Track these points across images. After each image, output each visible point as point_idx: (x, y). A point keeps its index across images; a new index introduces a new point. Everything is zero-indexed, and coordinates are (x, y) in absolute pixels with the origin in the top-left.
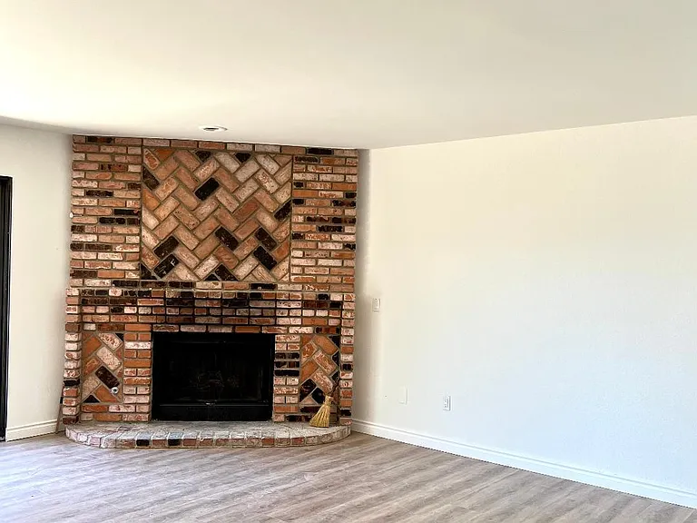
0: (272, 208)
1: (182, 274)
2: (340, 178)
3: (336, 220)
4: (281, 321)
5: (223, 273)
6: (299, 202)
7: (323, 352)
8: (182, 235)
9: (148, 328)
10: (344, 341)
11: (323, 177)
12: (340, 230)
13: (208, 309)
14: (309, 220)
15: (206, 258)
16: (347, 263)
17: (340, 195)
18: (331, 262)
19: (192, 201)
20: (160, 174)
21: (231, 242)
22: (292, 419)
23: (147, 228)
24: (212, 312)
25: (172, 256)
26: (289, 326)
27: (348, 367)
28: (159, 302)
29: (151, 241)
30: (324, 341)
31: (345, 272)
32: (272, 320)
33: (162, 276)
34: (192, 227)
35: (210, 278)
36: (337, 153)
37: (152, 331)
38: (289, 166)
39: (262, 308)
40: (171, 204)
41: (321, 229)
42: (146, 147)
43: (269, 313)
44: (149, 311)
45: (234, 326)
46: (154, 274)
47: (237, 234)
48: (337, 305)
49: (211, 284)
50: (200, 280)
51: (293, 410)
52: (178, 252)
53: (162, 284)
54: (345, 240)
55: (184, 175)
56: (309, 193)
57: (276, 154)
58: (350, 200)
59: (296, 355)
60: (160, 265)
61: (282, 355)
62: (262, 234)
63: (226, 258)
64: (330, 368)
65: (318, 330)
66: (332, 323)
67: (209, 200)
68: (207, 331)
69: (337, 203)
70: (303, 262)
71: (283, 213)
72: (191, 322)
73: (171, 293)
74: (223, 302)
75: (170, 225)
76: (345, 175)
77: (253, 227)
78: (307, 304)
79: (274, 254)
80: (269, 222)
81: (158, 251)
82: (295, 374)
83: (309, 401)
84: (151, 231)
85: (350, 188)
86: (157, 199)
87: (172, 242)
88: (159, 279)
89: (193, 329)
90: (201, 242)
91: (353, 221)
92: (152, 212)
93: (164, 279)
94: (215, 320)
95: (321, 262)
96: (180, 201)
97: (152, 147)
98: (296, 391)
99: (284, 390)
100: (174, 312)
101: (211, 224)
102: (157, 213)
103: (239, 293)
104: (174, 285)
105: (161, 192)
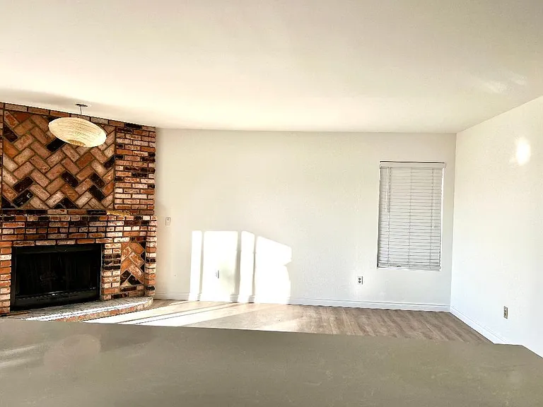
0: (103, 160)
1: (36, 203)
2: (146, 144)
3: (143, 169)
4: (109, 235)
5: (67, 203)
6: (121, 157)
7: (135, 253)
8: (36, 176)
9: (9, 245)
10: (148, 245)
11: (135, 143)
12: (145, 176)
13: (59, 228)
14: (126, 169)
15: (55, 193)
16: (150, 197)
17: (146, 154)
18: (140, 196)
19: (44, 152)
20: (19, 131)
21: (74, 182)
22: (116, 297)
23: (7, 170)
24: (62, 230)
25: (28, 191)
26: (114, 238)
27: (153, 260)
28: (21, 225)
29: (10, 180)
30: (136, 246)
31: (149, 202)
32: (103, 234)
33: (19, 205)
34: (44, 171)
35: (57, 207)
36: (143, 128)
37: (12, 247)
38: (113, 134)
39: (97, 227)
40: (27, 153)
41: (134, 176)
42: (7, 110)
43: (100, 229)
44: (12, 231)
45: (77, 240)
46: (12, 204)
47: (77, 176)
48: (146, 223)
49: (58, 211)
50: (50, 208)
51: (117, 291)
52: (33, 188)
53: (21, 212)
54: (149, 182)
55: (37, 132)
56: (126, 152)
57: (105, 125)
58: (152, 158)
59: (118, 256)
60: (18, 198)
61: (110, 256)
62: (95, 177)
63: (70, 193)
64: (139, 262)
65: (132, 239)
66: (142, 234)
67: (58, 152)
68: (57, 245)
69: (144, 159)
70: (123, 196)
71: (109, 164)
72: (45, 238)
73: (31, 219)
74: (71, 223)
75: (27, 168)
76: (149, 142)
77: (88, 172)
78: (127, 223)
79: (104, 190)
80: (100, 169)
81: (17, 187)
82: (118, 268)
83: (126, 284)
84: (12, 173)
85: (152, 150)
86: (17, 150)
87: (27, 181)
88: (17, 208)
89: (46, 243)
90: (51, 182)
91: (153, 171)
92: (12, 159)
93: (21, 208)
94: (63, 236)
95: (134, 196)
96: (35, 152)
97: (11, 111)
98: (119, 279)
99: (111, 280)
100: (32, 231)
101: (59, 169)
102: (16, 159)
103: (83, 218)
104: (31, 212)
105: (18, 144)
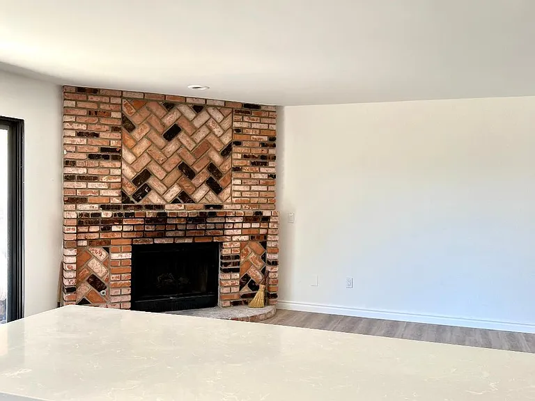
0: (220, 148)
1: (154, 199)
2: (265, 126)
3: (263, 157)
4: (227, 232)
5: (184, 197)
6: (238, 144)
7: (255, 253)
8: (154, 168)
9: (129, 242)
10: (269, 245)
11: (254, 126)
12: (265, 164)
13: (176, 224)
14: (245, 157)
15: (172, 186)
16: (270, 188)
17: (266, 139)
18: (260, 188)
19: (161, 141)
20: (136, 120)
21: (191, 174)
22: (235, 304)
23: (126, 162)
24: (180, 227)
25: (146, 185)
26: (232, 236)
27: (275, 263)
28: (140, 221)
29: (130, 174)
30: (256, 245)
31: (271, 195)
32: (221, 232)
33: (138, 200)
34: (161, 162)
35: (175, 201)
36: (263, 108)
37: (132, 245)
38: (230, 116)
39: (215, 223)
40: (145, 143)
41: (253, 164)
42: (124, 98)
43: (219, 226)
44: (131, 228)
45: (194, 237)
46: (132, 199)
47: (194, 167)
48: (266, 219)
49: (176, 206)
50: (167, 203)
51: (236, 298)
52: (151, 181)
53: (139, 207)
54: (269, 172)
55: (154, 121)
56: (244, 137)
57: (221, 107)
58: (272, 143)
59: (237, 257)
60: (137, 192)
61: (228, 257)
62: (212, 167)
63: (186, 186)
64: (260, 264)
65: (252, 238)
66: (262, 232)
67: (174, 141)
68: (174, 243)
69: (263, 145)
70: (241, 188)
71: (226, 152)
72: (162, 235)
73: (150, 214)
74: (188, 219)
75: (145, 160)
76: (269, 124)
77: (206, 162)
78: (247, 219)
79: (220, 182)
80: (217, 158)
81: (136, 181)
82: (237, 271)
83: (246, 290)
84: (130, 165)
85: (272, 134)
86: (134, 140)
87: (146, 174)
88: (136, 203)
89: (164, 241)
90: (168, 173)
91: (274, 158)
92: (131, 150)
93: (140, 203)
94: (181, 233)
95: (253, 188)
96: (152, 142)
97: (129, 98)
98: (238, 283)
99: (228, 283)
100: (151, 228)
101: (175, 160)
102: (134, 151)
103: (200, 213)
104: (149, 207)
105: (136, 134)
